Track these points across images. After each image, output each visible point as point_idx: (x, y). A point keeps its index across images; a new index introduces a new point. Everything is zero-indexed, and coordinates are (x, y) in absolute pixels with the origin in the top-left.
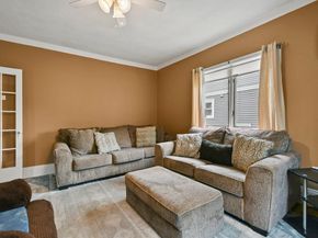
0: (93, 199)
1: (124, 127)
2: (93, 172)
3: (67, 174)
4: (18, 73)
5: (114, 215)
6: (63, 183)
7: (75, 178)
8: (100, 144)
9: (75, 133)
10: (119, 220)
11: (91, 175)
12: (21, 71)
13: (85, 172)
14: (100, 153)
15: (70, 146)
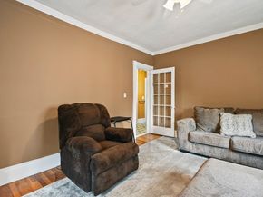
2: (206, 148)
3: (185, 141)
8: (223, 124)
11: (205, 150)
12: (174, 68)
13: (200, 146)
14: (222, 134)
15: (196, 122)
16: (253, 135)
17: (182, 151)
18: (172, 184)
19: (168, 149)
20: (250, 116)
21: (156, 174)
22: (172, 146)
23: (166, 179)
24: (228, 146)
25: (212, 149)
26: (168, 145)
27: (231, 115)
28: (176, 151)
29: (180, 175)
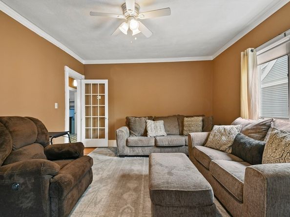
0: (133, 168)
1: (174, 116)
2: (140, 149)
3: (123, 147)
4: (106, 82)
5: (135, 182)
6: (121, 153)
7: (128, 151)
8: (149, 129)
9: (133, 120)
10: (136, 185)
11: (139, 151)
12: (107, 80)
13: (135, 148)
14: (149, 136)
15: (130, 129)
16: (165, 134)
17: (121, 156)
18: (126, 183)
19: (108, 157)
20: (162, 121)
21: (109, 181)
22: (110, 155)
23: (119, 181)
24: (153, 144)
25: (144, 149)
26: (106, 155)
27: (153, 122)
28: (116, 158)
29: (129, 174)
